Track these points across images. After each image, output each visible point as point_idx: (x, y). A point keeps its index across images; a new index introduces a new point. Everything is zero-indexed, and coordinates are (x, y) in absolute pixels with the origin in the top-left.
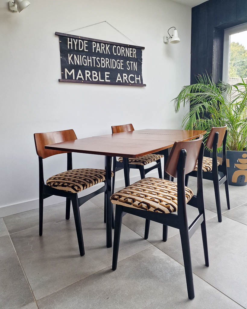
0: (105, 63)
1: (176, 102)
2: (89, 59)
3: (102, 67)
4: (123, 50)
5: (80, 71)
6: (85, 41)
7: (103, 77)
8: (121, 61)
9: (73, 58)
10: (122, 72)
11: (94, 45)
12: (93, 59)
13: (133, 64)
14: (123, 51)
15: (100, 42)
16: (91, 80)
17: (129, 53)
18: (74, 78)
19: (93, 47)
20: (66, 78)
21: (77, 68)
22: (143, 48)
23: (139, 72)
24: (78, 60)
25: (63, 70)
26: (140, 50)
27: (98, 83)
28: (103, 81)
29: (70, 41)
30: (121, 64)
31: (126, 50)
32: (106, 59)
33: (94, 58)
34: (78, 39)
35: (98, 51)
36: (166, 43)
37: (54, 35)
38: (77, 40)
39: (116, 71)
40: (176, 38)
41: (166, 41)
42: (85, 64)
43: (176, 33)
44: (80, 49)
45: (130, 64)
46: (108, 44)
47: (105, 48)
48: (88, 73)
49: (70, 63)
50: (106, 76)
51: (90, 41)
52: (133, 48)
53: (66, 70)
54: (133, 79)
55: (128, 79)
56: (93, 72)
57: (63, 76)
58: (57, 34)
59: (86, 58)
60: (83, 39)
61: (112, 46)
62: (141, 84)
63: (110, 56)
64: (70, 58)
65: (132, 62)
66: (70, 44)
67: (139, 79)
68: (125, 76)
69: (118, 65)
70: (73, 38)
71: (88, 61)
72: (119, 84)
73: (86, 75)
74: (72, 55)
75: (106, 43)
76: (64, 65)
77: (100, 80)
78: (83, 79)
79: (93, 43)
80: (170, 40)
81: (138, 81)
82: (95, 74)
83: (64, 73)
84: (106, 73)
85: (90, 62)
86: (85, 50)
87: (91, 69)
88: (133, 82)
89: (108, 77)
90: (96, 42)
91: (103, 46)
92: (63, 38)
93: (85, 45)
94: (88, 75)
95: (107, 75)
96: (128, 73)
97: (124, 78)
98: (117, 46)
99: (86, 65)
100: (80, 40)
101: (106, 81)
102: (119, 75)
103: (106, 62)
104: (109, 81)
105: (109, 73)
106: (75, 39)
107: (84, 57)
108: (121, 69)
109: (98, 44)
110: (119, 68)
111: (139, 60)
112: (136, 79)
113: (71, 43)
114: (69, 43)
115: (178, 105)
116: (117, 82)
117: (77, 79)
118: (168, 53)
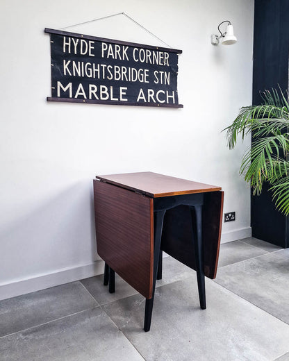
0: (120, 73)
1: (231, 133)
2: (96, 68)
3: (115, 79)
4: (149, 54)
5: (81, 84)
6: (90, 42)
7: (116, 94)
8: (145, 70)
9: (70, 66)
10: (145, 87)
11: (105, 48)
12: (101, 68)
13: (163, 74)
14: (149, 56)
15: (113, 43)
16: (98, 99)
17: (157, 59)
18: (71, 96)
19: (103, 49)
20: (59, 95)
21: (76, 80)
22: (180, 52)
23: (173, 87)
24: (79, 70)
25: (54, 84)
26: (174, 54)
27: (109, 102)
28: (117, 99)
29: (67, 41)
30: (146, 75)
31: (154, 54)
32: (123, 67)
33: (104, 66)
34: (80, 38)
35: (111, 56)
36: (215, 44)
37: (43, 33)
38: (78, 40)
39: (138, 85)
40: (230, 36)
41: (215, 41)
42: (89, 75)
43: (230, 29)
44: (82, 53)
45: (159, 75)
46: (126, 46)
47: (121, 52)
48: (93, 89)
49: (65, 74)
50: (121, 93)
51: (98, 42)
52: (164, 52)
53: (59, 83)
54: (162, 97)
55: (155, 97)
56: (101, 87)
57: (54, 92)
58: (47, 31)
59: (91, 67)
60: (87, 39)
61: (132, 48)
62: (175, 104)
63: (129, 64)
64: (66, 67)
65: (162, 72)
66: (67, 46)
67: (173, 97)
68: (151, 93)
69: (141, 77)
70: (71, 37)
71: (95, 71)
72: (142, 104)
73: (91, 91)
74: (69, 61)
75: (122, 44)
76: (57, 76)
77: (112, 99)
78: (85, 97)
79: (103, 44)
80: (222, 40)
81: (171, 99)
82: (104, 89)
83: (56, 89)
84: (121, 88)
85: (96, 72)
86: (90, 55)
87: (98, 82)
88: (164, 101)
89: (125, 93)
90: (108, 43)
91: (118, 49)
92: (56, 37)
93: (90, 47)
94: (93, 92)
95: (123, 90)
96: (156, 88)
97: (149, 95)
98: (139, 48)
99: (91, 76)
100: (82, 40)
101: (121, 99)
102: (141, 91)
103: (123, 73)
104: (126, 100)
105: (126, 88)
106: (75, 38)
107: (88, 65)
108: (146, 82)
109: (110, 45)
110: (142, 81)
111: (173, 69)
112: (168, 96)
113: (69, 44)
114: (65, 44)
115: (234, 136)
116: (138, 101)
117: (76, 97)
118: (218, 57)
